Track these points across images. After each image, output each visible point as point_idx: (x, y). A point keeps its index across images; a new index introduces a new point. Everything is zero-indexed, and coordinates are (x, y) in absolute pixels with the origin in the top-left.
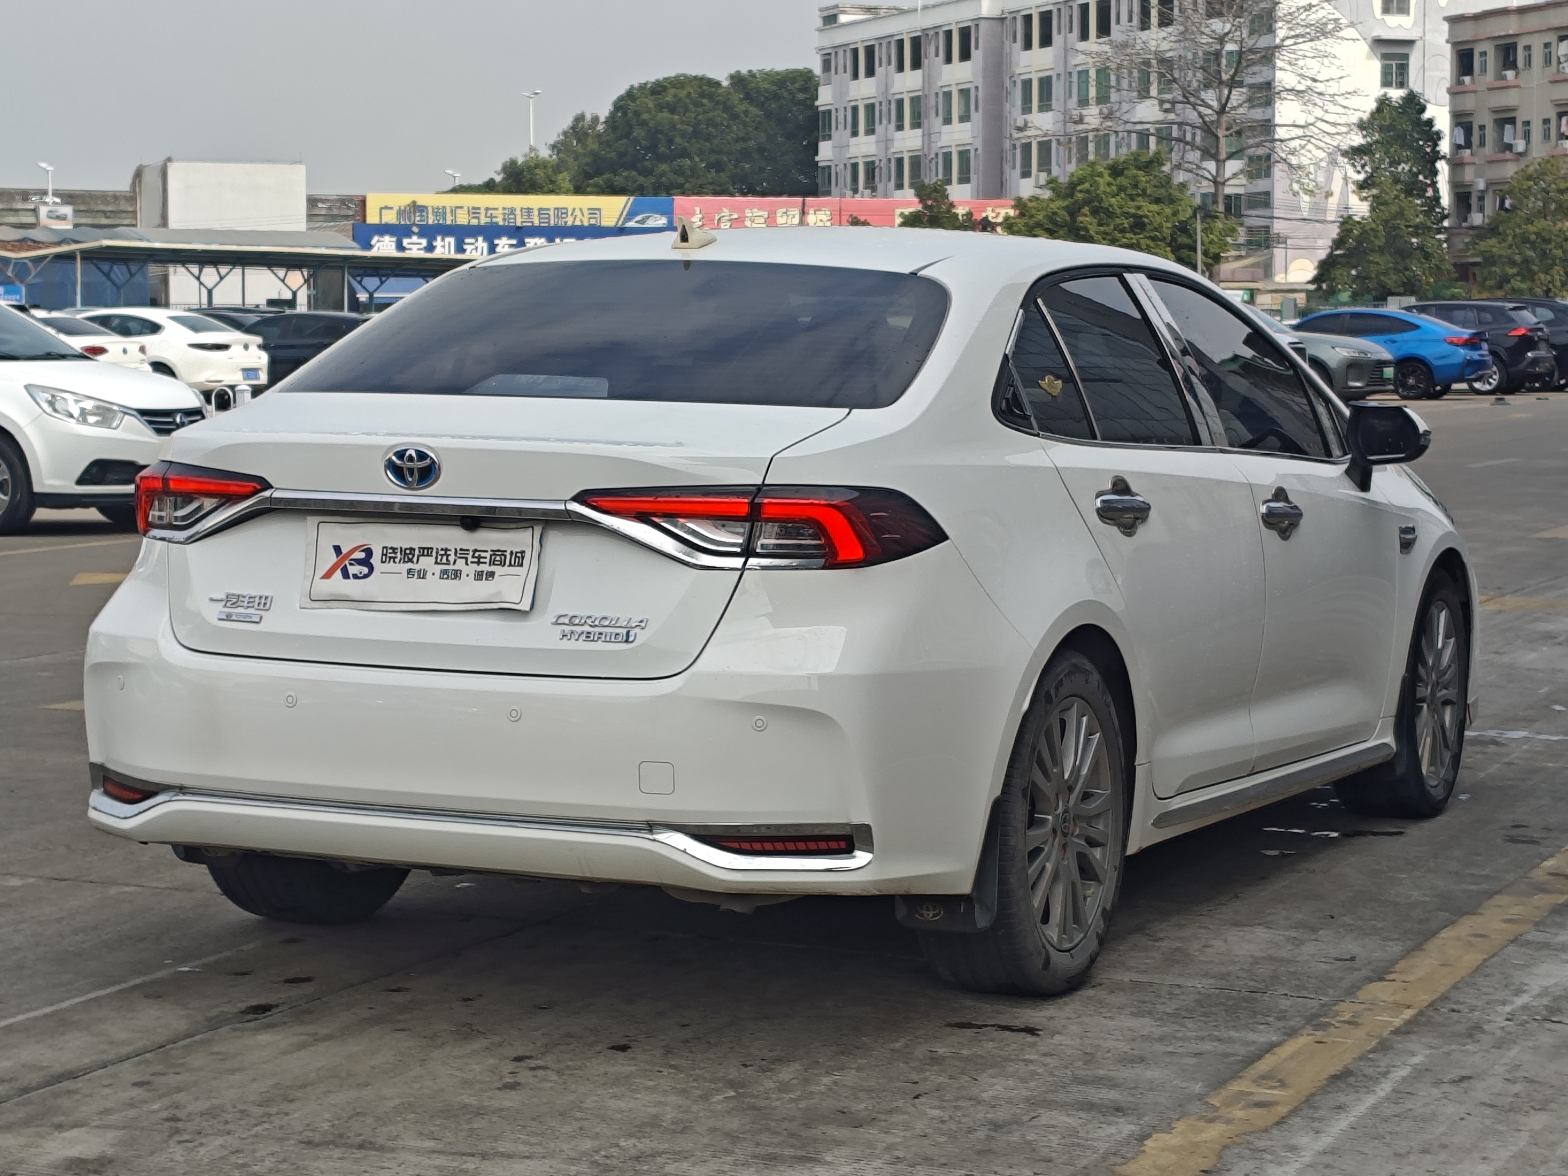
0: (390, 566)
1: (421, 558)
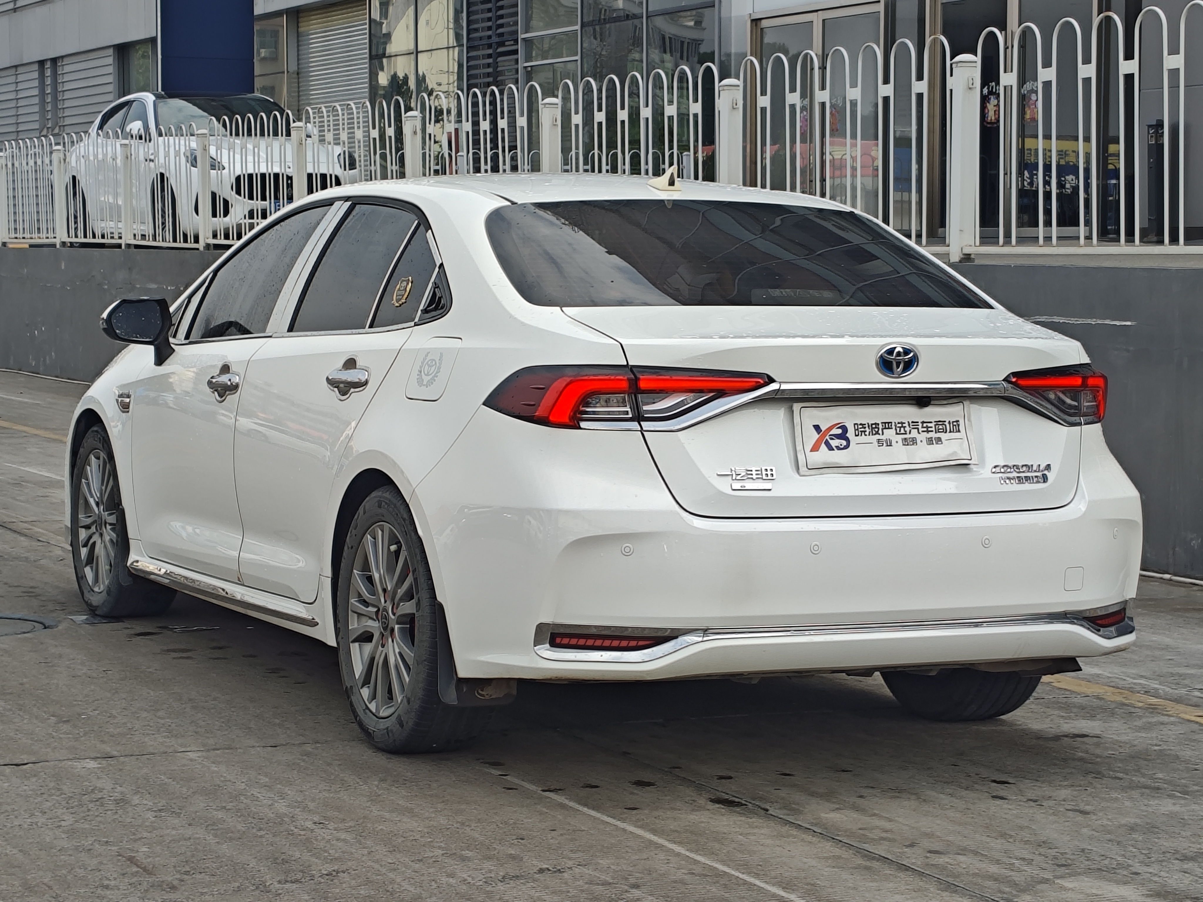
0: (862, 438)
1: (884, 430)
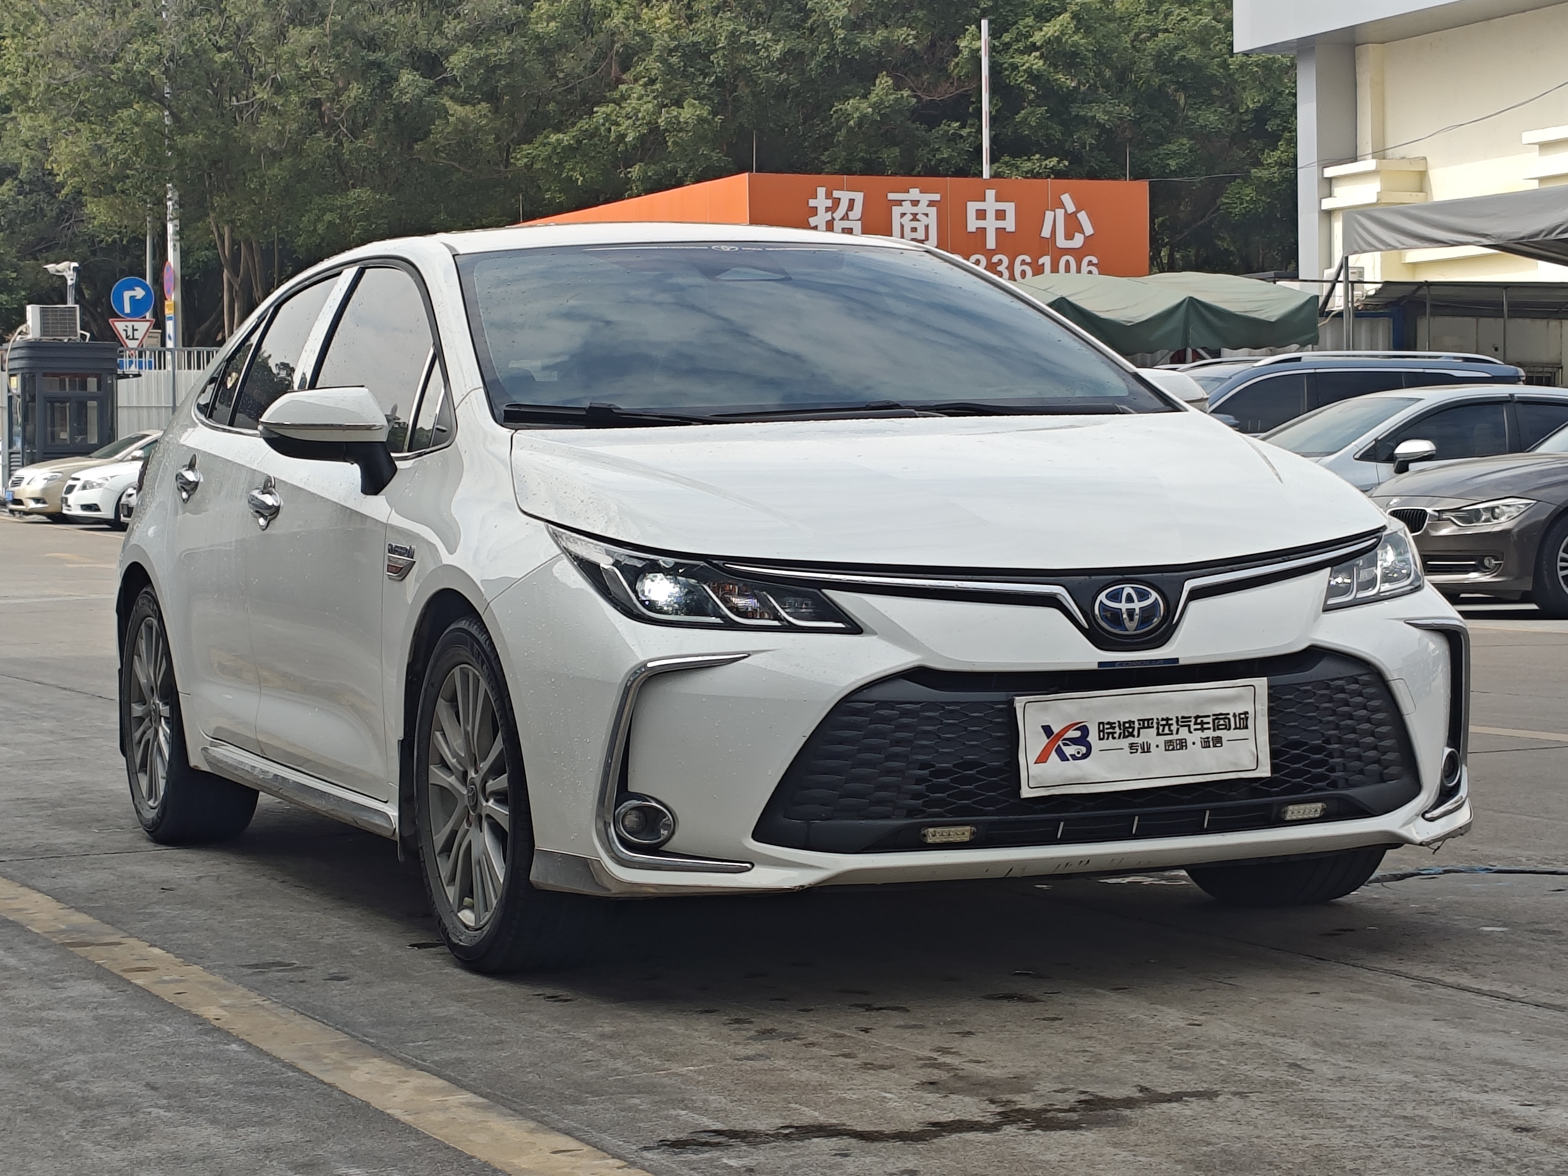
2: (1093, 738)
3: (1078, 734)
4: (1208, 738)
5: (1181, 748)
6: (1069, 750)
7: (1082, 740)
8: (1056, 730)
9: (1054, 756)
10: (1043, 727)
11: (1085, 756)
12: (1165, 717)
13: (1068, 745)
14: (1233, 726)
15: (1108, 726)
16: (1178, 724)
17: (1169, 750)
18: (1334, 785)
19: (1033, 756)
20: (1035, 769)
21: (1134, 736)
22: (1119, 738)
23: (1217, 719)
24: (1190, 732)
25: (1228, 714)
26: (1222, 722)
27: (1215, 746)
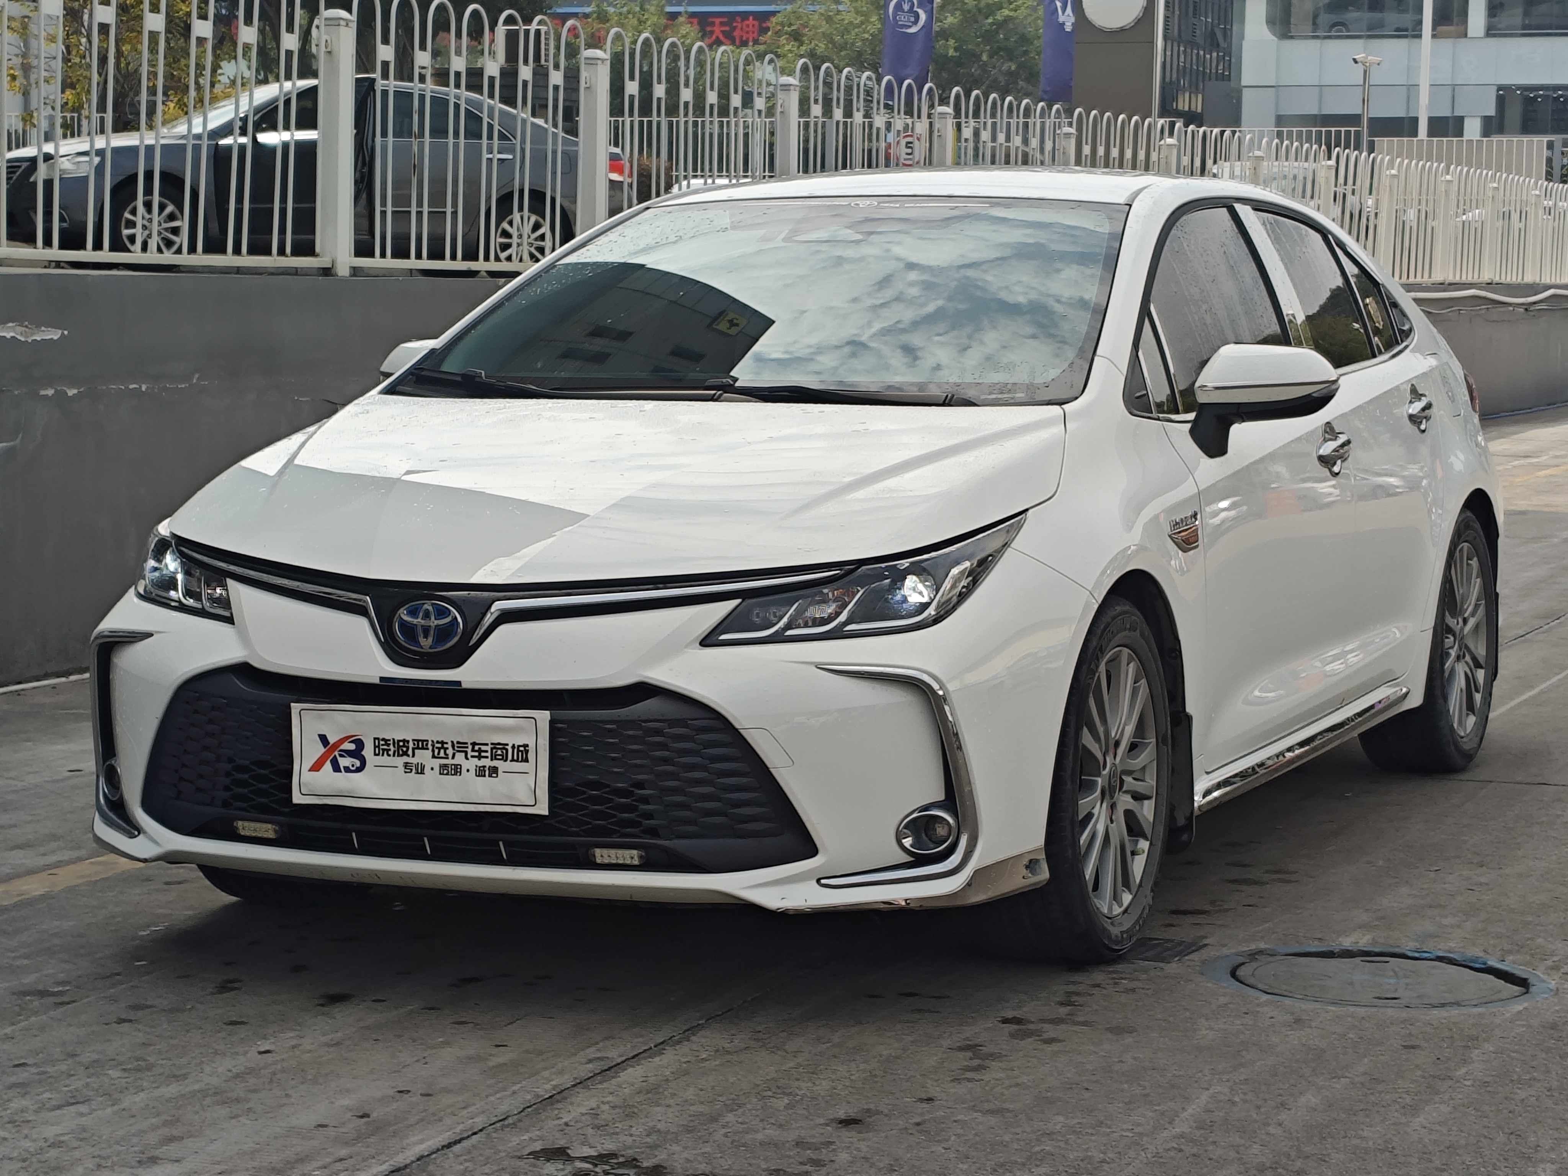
2: (368, 752)
3: (352, 747)
4: (484, 767)
5: (455, 774)
6: (344, 762)
7: (357, 753)
8: (332, 740)
9: (328, 766)
10: (319, 735)
11: (359, 770)
12: (440, 740)
13: (343, 756)
14: (510, 757)
15: (383, 743)
16: (454, 749)
17: (443, 774)
18: (653, 832)
19: (308, 763)
20: (308, 777)
21: (408, 756)
22: (394, 755)
23: (495, 748)
24: (467, 758)
25: (507, 745)
26: (499, 752)
27: (490, 776)
